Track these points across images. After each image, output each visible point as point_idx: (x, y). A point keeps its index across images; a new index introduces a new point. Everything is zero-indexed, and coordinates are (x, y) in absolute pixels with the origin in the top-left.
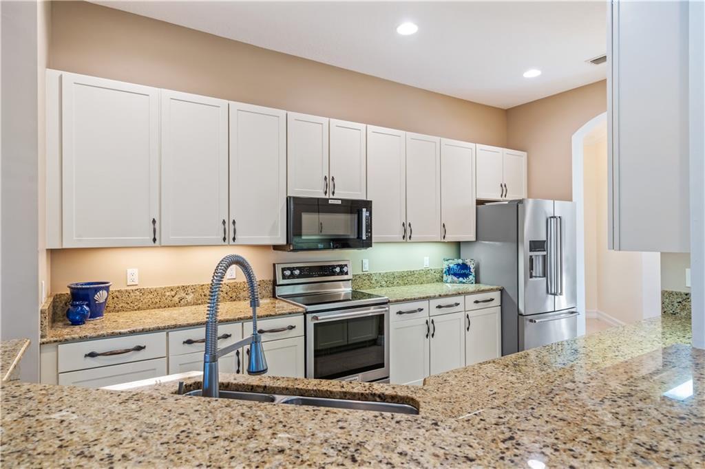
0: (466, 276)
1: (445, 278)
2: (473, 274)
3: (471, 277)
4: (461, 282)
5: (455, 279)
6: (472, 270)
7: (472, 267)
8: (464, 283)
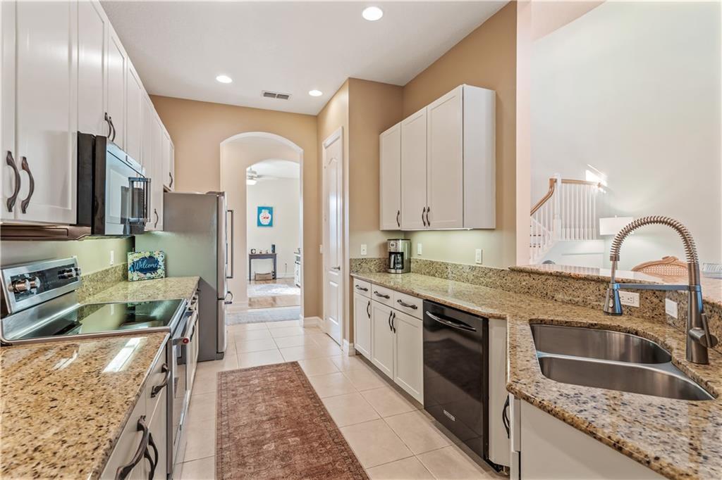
0: (154, 270)
1: (130, 275)
2: (163, 267)
3: (160, 271)
4: (150, 278)
5: (142, 275)
6: (161, 263)
7: (160, 259)
8: (153, 278)
